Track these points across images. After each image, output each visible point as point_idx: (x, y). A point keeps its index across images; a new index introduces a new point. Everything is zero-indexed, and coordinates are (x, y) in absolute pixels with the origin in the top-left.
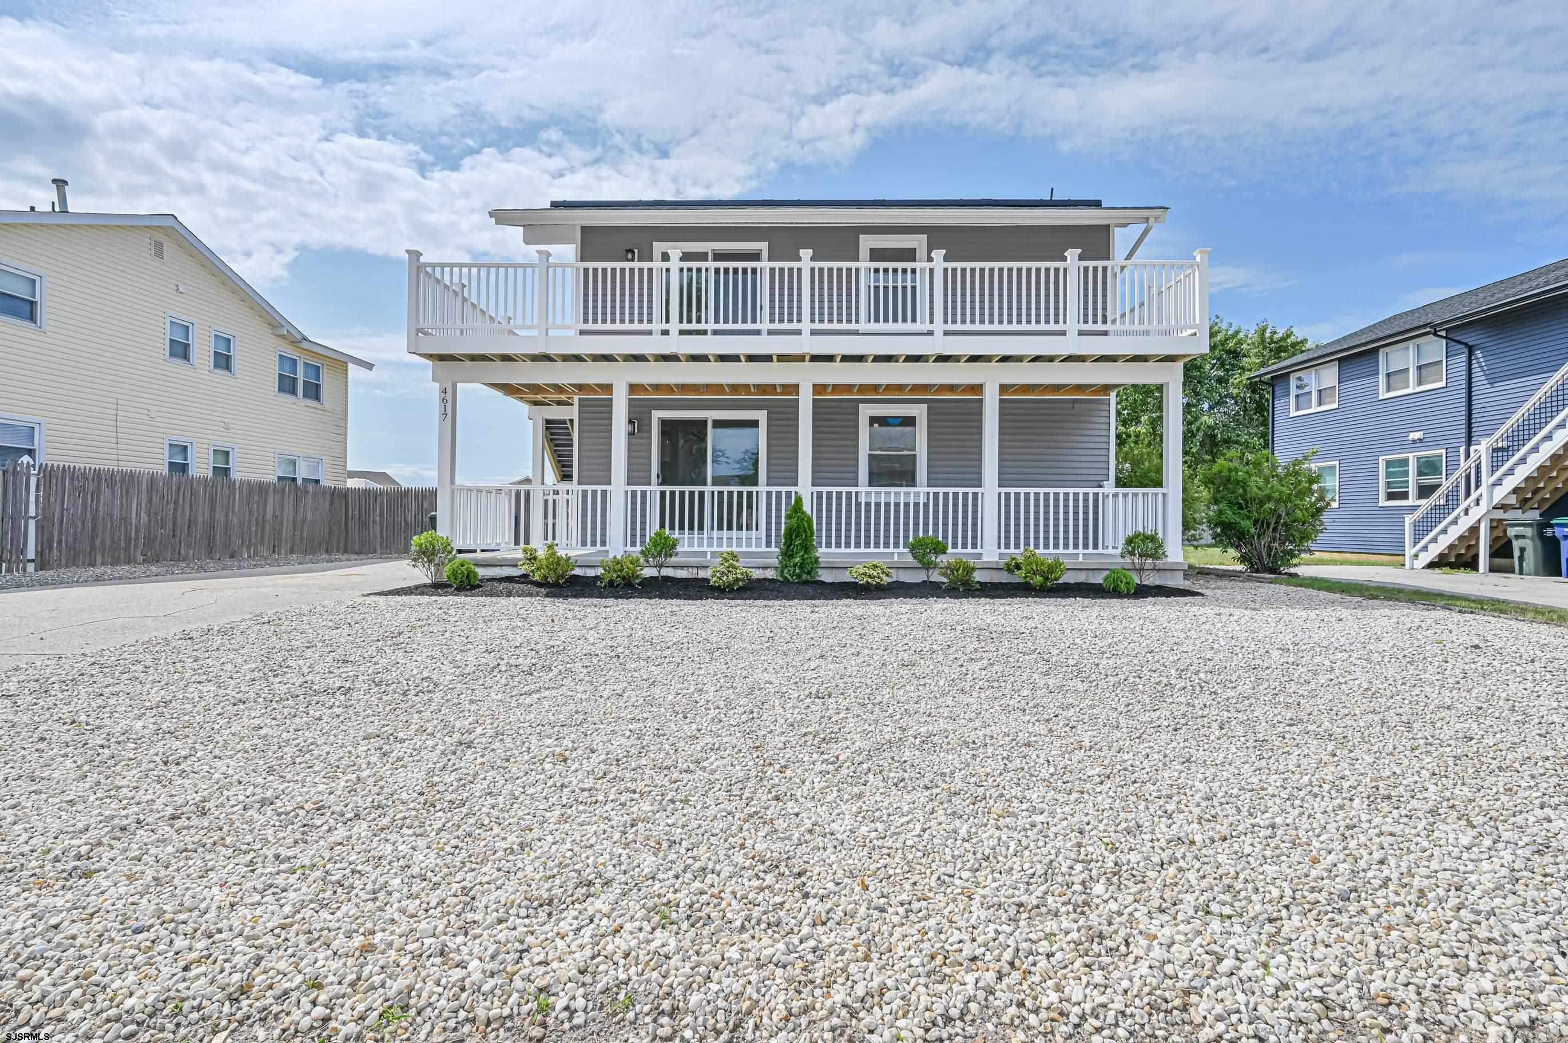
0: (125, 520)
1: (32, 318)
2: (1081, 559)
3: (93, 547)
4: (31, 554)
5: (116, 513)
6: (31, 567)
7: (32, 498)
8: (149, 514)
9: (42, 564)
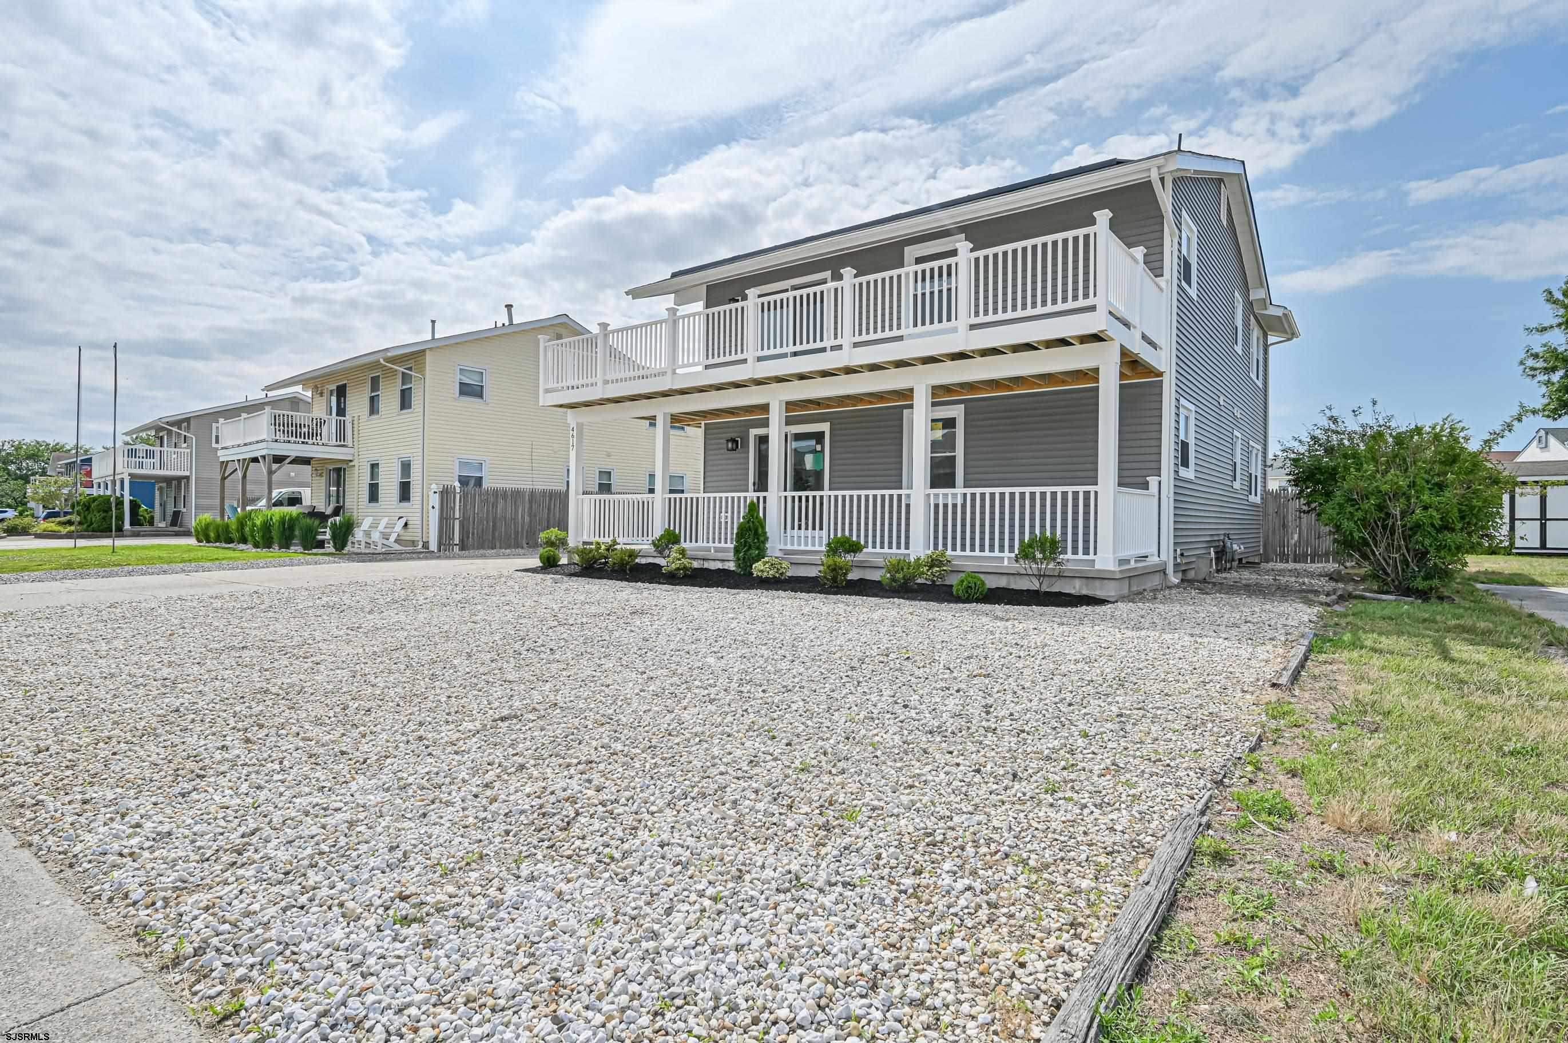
0: (514, 519)
1: (481, 396)
2: (1006, 563)
3: (493, 537)
4: (457, 541)
5: (508, 516)
6: (456, 549)
7: (457, 507)
8: (530, 515)
9: (463, 548)
